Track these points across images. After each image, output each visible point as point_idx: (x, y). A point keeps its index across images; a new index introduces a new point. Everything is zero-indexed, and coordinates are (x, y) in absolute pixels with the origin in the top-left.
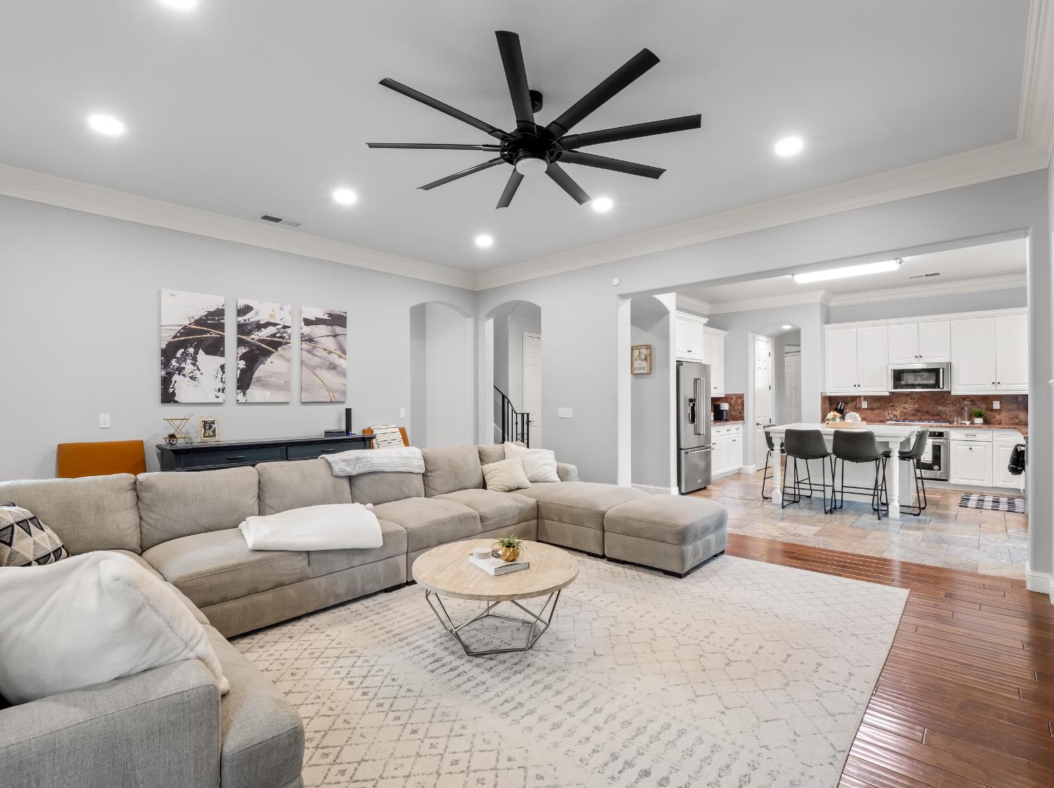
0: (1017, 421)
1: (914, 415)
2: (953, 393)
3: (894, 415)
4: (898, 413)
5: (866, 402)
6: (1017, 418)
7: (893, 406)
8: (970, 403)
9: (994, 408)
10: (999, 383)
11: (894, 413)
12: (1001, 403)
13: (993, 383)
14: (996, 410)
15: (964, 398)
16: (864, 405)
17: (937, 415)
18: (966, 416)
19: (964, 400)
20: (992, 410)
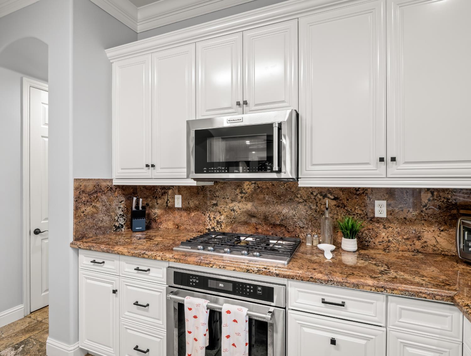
0: (418, 245)
1: (246, 223)
2: (302, 183)
3: (218, 222)
4: (223, 217)
5: (180, 196)
6: (419, 238)
7: (216, 205)
8: (334, 203)
9: (377, 215)
10: (393, 159)
11: (218, 218)
12: (388, 205)
13: (382, 160)
14: (379, 220)
15: (324, 192)
16: (178, 202)
17: (281, 225)
18: (327, 225)
19: (325, 196)
20: (373, 220)
